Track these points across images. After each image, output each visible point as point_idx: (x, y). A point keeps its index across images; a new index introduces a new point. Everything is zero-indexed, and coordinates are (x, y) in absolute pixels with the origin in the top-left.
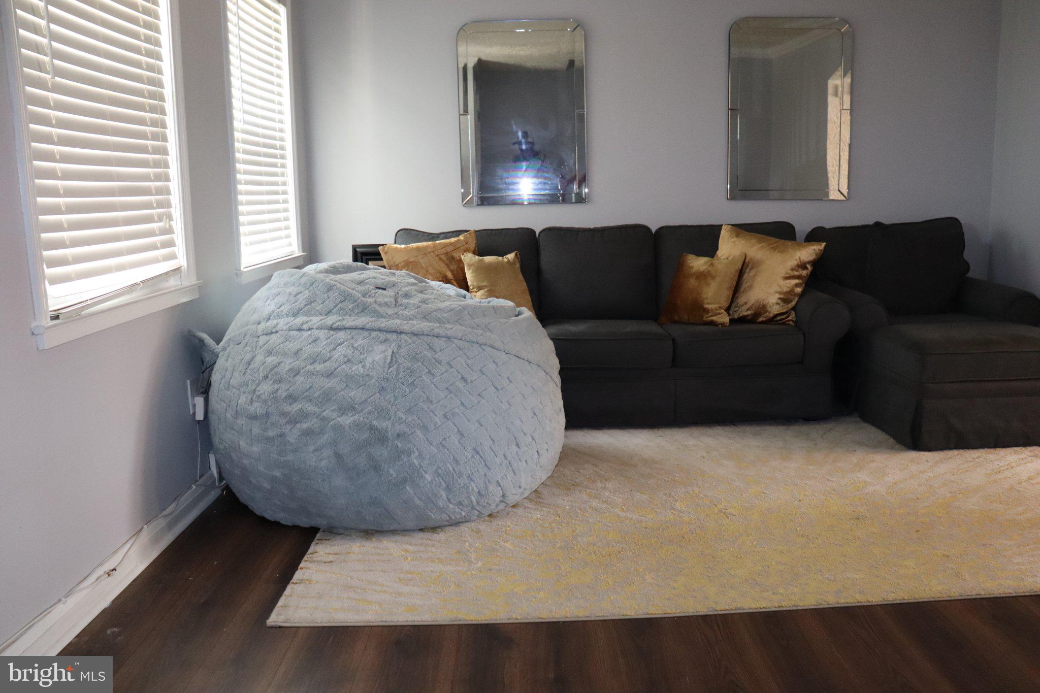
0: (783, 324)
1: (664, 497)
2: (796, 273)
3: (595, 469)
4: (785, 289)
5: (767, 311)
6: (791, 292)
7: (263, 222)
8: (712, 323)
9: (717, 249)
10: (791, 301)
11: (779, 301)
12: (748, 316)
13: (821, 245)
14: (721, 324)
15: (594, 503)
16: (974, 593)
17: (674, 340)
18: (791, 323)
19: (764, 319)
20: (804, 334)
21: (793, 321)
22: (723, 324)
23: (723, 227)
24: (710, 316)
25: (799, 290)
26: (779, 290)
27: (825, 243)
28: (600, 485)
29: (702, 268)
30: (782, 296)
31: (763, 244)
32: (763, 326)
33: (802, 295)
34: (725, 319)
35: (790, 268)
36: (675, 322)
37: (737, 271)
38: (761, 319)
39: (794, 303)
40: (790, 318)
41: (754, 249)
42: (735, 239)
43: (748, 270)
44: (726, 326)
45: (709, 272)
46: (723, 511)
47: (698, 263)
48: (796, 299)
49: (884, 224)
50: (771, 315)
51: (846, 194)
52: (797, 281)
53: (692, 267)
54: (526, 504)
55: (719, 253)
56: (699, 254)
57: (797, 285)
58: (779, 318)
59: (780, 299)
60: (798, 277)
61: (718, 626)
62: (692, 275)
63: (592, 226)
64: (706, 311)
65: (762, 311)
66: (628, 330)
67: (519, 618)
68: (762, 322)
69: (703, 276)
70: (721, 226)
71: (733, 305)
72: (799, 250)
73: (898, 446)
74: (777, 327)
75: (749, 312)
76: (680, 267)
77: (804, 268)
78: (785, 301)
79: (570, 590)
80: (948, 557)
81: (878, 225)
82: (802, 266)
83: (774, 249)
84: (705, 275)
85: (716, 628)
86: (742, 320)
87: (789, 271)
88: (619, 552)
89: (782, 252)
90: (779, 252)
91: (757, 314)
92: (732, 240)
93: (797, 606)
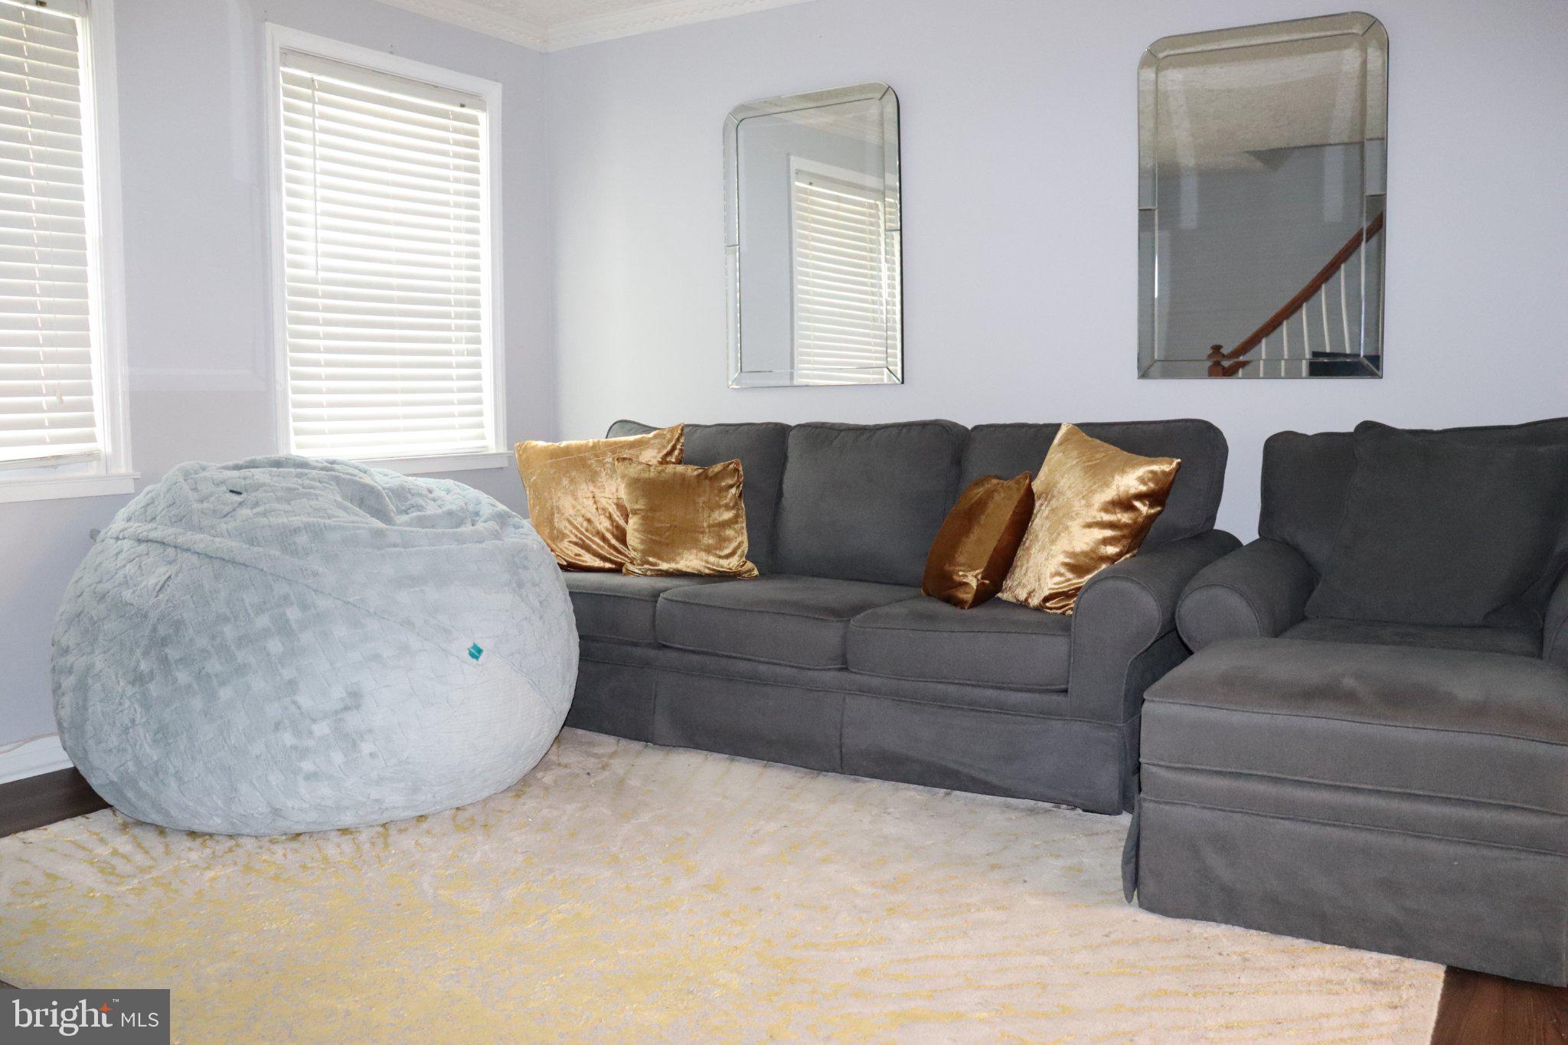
2: (1107, 517)
4: (1083, 548)
6: (1092, 553)
7: (395, 404)
11: (1063, 570)
13: (1171, 463)
17: (847, 623)
18: (1066, 612)
20: (1070, 636)
21: (1072, 609)
23: (1062, 428)
25: (1110, 551)
26: (1073, 548)
27: (1177, 460)
30: (1072, 561)
33: (1114, 561)
34: (968, 593)
35: (1101, 505)
39: (1091, 575)
40: (1068, 604)
44: (963, 607)
48: (1100, 568)
52: (1109, 533)
57: (1106, 541)
58: (1052, 602)
59: (1066, 565)
60: (1111, 525)
68: (1035, 608)
72: (1123, 471)
77: (1129, 506)
78: (1076, 569)
82: (1124, 504)
87: (1098, 513)
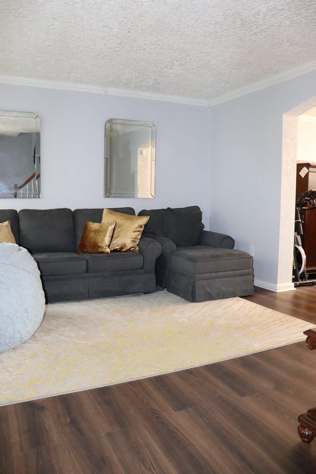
0: (133, 252)
1: (94, 332)
2: (138, 230)
3: (58, 322)
4: (134, 237)
5: (126, 246)
6: (136, 238)
8: (102, 252)
9: (102, 220)
10: (136, 242)
11: (131, 242)
12: (118, 249)
13: (148, 217)
14: (106, 253)
15: (62, 338)
16: (233, 356)
17: (86, 260)
18: (137, 251)
19: (125, 250)
20: (143, 256)
21: (137, 250)
22: (107, 253)
23: (104, 209)
24: (102, 249)
25: (139, 237)
26: (131, 237)
27: (149, 217)
28: (62, 329)
29: (97, 228)
30: (132, 240)
31: (123, 217)
32: (125, 253)
33: (141, 239)
34: (108, 250)
35: (135, 227)
36: (85, 253)
37: (112, 229)
38: (123, 250)
39: (138, 242)
40: (136, 249)
41: (119, 219)
42: (110, 215)
43: (117, 228)
44: (109, 254)
45: (100, 230)
46: (123, 335)
47: (94, 226)
48: (138, 241)
49: (171, 209)
50: (128, 248)
51: (154, 196)
52: (138, 233)
53: (92, 228)
54: (30, 342)
55: (103, 221)
56: (94, 221)
57: (138, 235)
58: (132, 249)
59: (132, 241)
60: (139, 231)
61: (137, 385)
62: (92, 231)
63: (44, 209)
64: (100, 247)
65: (124, 246)
66: (65, 257)
67: (44, 395)
68: (124, 251)
69: (97, 232)
70: (103, 209)
71: (111, 244)
72: (139, 219)
73: (186, 301)
74: (131, 253)
75: (118, 247)
76: (86, 227)
77: (141, 227)
78: (134, 241)
79: (65, 379)
80: (219, 343)
81: (169, 209)
83: (128, 219)
84: (98, 231)
85: (136, 386)
86: (115, 251)
87: (135, 229)
88: (82, 359)
89: (132, 220)
90: (130, 220)
91: (122, 248)
92: (109, 215)
93: (167, 372)
